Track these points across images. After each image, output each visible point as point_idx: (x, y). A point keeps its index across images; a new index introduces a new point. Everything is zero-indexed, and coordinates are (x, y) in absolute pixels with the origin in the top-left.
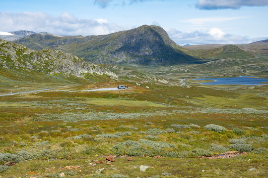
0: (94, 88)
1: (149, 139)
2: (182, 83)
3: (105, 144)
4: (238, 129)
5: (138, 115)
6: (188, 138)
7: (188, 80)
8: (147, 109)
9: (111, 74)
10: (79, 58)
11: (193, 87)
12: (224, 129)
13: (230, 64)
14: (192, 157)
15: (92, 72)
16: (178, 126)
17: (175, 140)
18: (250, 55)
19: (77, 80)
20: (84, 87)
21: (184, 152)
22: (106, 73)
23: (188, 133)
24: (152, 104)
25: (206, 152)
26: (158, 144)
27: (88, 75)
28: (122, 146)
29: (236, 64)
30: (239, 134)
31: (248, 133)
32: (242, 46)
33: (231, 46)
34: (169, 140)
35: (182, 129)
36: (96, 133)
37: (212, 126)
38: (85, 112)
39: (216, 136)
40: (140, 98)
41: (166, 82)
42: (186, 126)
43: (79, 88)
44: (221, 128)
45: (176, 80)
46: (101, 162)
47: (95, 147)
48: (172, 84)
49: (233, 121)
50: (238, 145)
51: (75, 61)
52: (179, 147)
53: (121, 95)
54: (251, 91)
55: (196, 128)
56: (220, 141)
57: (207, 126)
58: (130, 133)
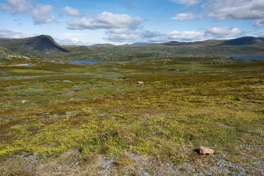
0: (16, 64)
1: (34, 88)
2: (62, 62)
3: (10, 91)
4: (77, 82)
5: (33, 77)
6: (53, 87)
7: (64, 61)
8: (40, 74)
9: (26, 57)
10: (8, 49)
11: (66, 64)
12: (71, 82)
13: (83, 54)
14: (53, 95)
15: (15, 56)
16: (50, 81)
17: (47, 88)
18: (91, 50)
19: (8, 60)
20: (10, 64)
21: (50, 93)
22: (23, 57)
23: (54, 85)
24: (45, 72)
25: (60, 92)
26: (38, 90)
27: (14, 58)
28: (19, 91)
29: (86, 54)
30: (77, 84)
31: (81, 83)
32: (88, 46)
33: (83, 46)
34: (44, 88)
35: (52, 83)
36: (7, 86)
37: (66, 81)
38: (7, 76)
39: (67, 85)
40: (39, 69)
41: (54, 61)
42: (53, 81)
43: (8, 64)
44: (69, 81)
45: (59, 61)
46: (4, 100)
47: (4, 93)
48: (57, 63)
49: (76, 79)
50: (75, 89)
51: (6, 51)
52: (48, 91)
53: (30, 68)
54: (91, 66)
55: (58, 82)
56: (68, 87)
57: (64, 81)
58: (24, 86)
